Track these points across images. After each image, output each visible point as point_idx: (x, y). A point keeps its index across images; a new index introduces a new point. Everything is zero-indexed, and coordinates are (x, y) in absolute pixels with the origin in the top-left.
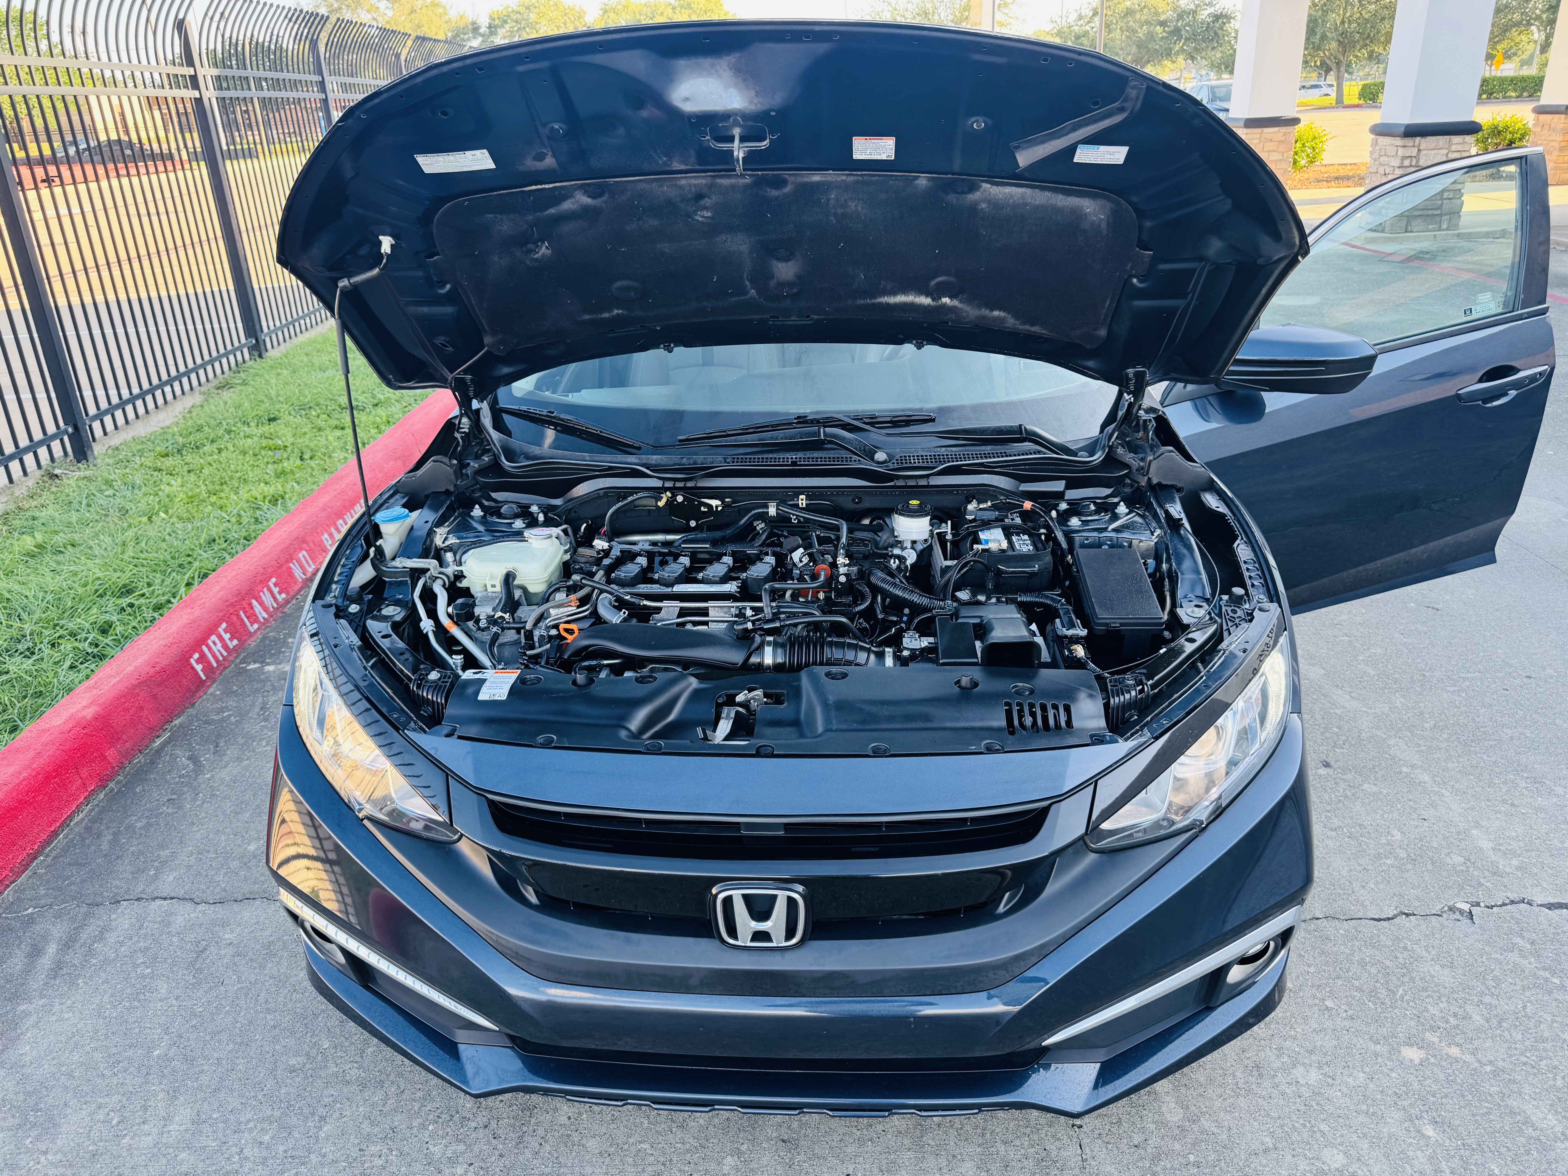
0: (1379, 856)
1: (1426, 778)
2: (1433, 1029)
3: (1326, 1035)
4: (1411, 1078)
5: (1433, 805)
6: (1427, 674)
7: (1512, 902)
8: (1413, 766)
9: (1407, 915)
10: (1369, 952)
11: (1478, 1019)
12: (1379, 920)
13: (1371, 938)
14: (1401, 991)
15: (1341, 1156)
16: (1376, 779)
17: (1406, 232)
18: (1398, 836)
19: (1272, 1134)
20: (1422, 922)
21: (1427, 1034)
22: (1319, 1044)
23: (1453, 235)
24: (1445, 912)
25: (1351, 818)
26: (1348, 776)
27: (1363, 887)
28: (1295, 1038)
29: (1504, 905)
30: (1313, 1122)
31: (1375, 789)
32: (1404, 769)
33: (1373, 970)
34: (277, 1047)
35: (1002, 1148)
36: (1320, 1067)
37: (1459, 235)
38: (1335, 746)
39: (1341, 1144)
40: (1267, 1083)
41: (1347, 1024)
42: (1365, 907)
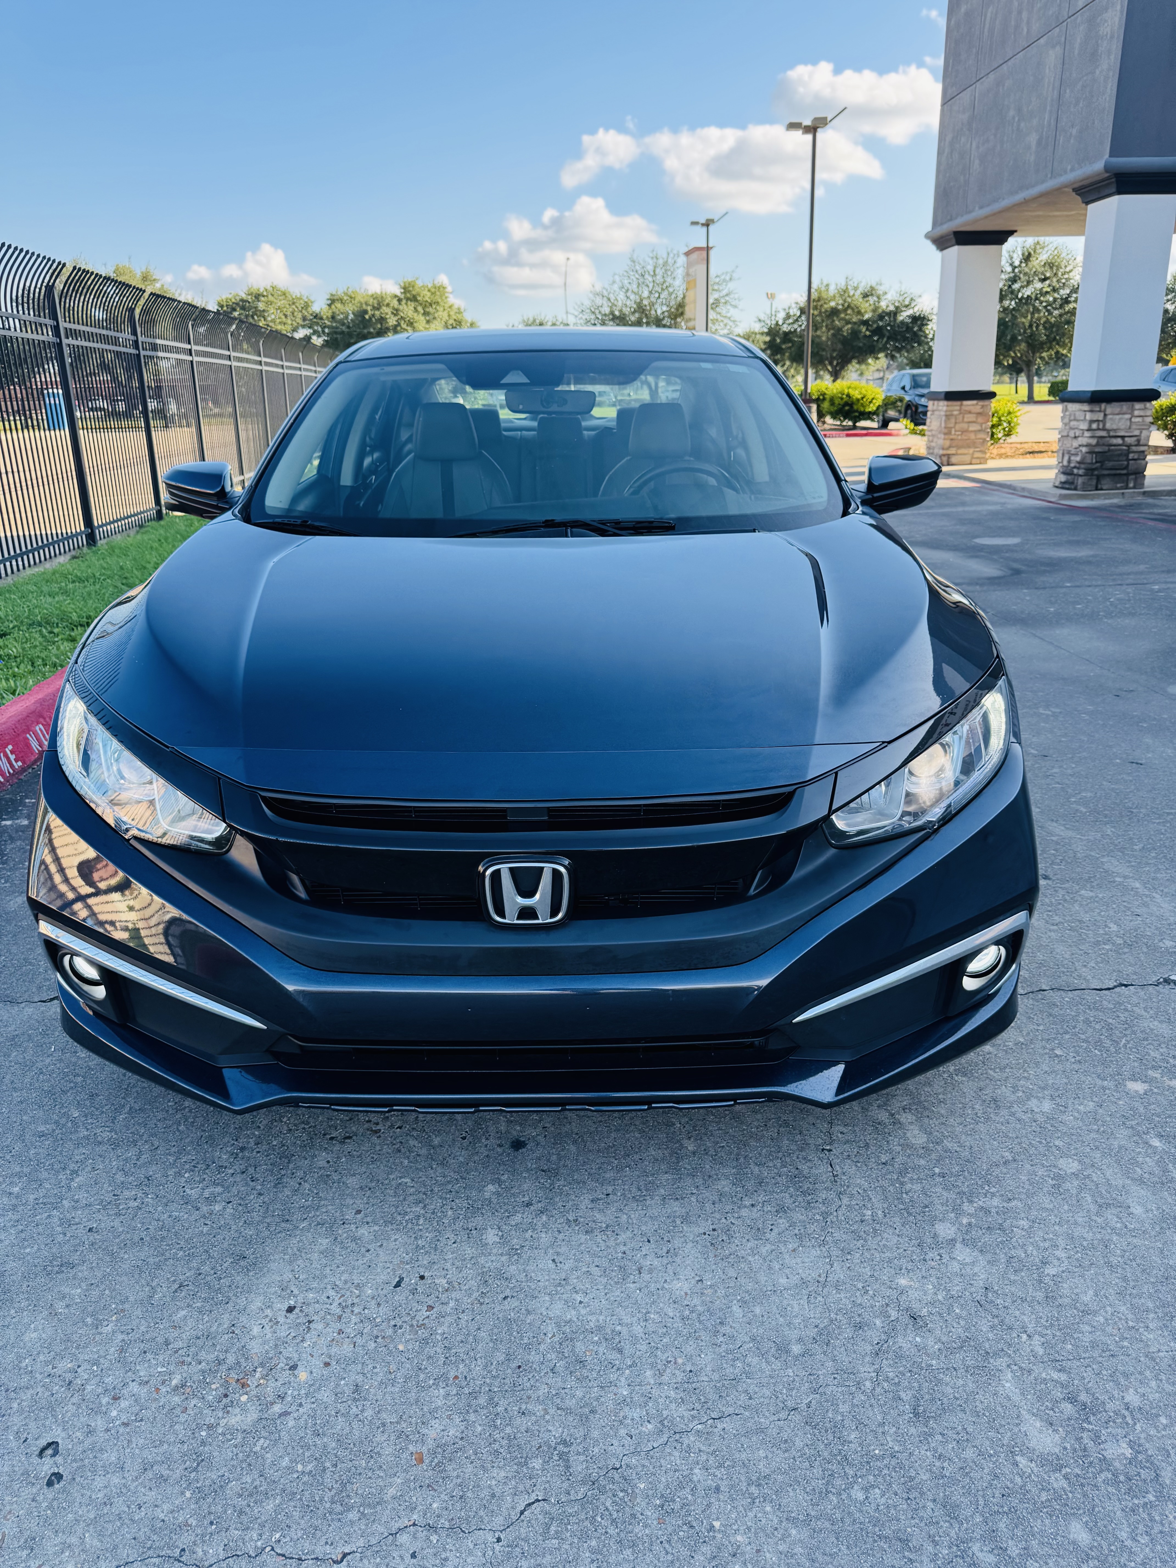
0: (1097, 943)
1: (1137, 885)
2: (1154, 1068)
3: (1056, 1075)
4: (1136, 1104)
5: (1146, 905)
6: (1134, 811)
8: (1125, 877)
9: (1126, 986)
10: (1092, 1013)
12: (1101, 990)
13: (1095, 1003)
14: (1124, 1041)
15: (1076, 1164)
16: (1093, 887)
17: (1097, 489)
18: (1114, 928)
19: (1011, 1150)
20: (1139, 990)
21: (1150, 1072)
22: (1050, 1082)
23: (1139, 493)
24: (1160, 983)
25: (1071, 915)
26: (1067, 885)
27: (1085, 966)
28: (1028, 1079)
30: (1048, 1140)
31: (1091, 894)
32: (1117, 879)
33: (1098, 1027)
34: (24, 1118)
35: (756, 1170)
36: (1052, 1098)
37: (1144, 493)
38: (1053, 863)
39: (1076, 1155)
40: (1004, 1112)
41: (1076, 1067)
42: (1087, 981)
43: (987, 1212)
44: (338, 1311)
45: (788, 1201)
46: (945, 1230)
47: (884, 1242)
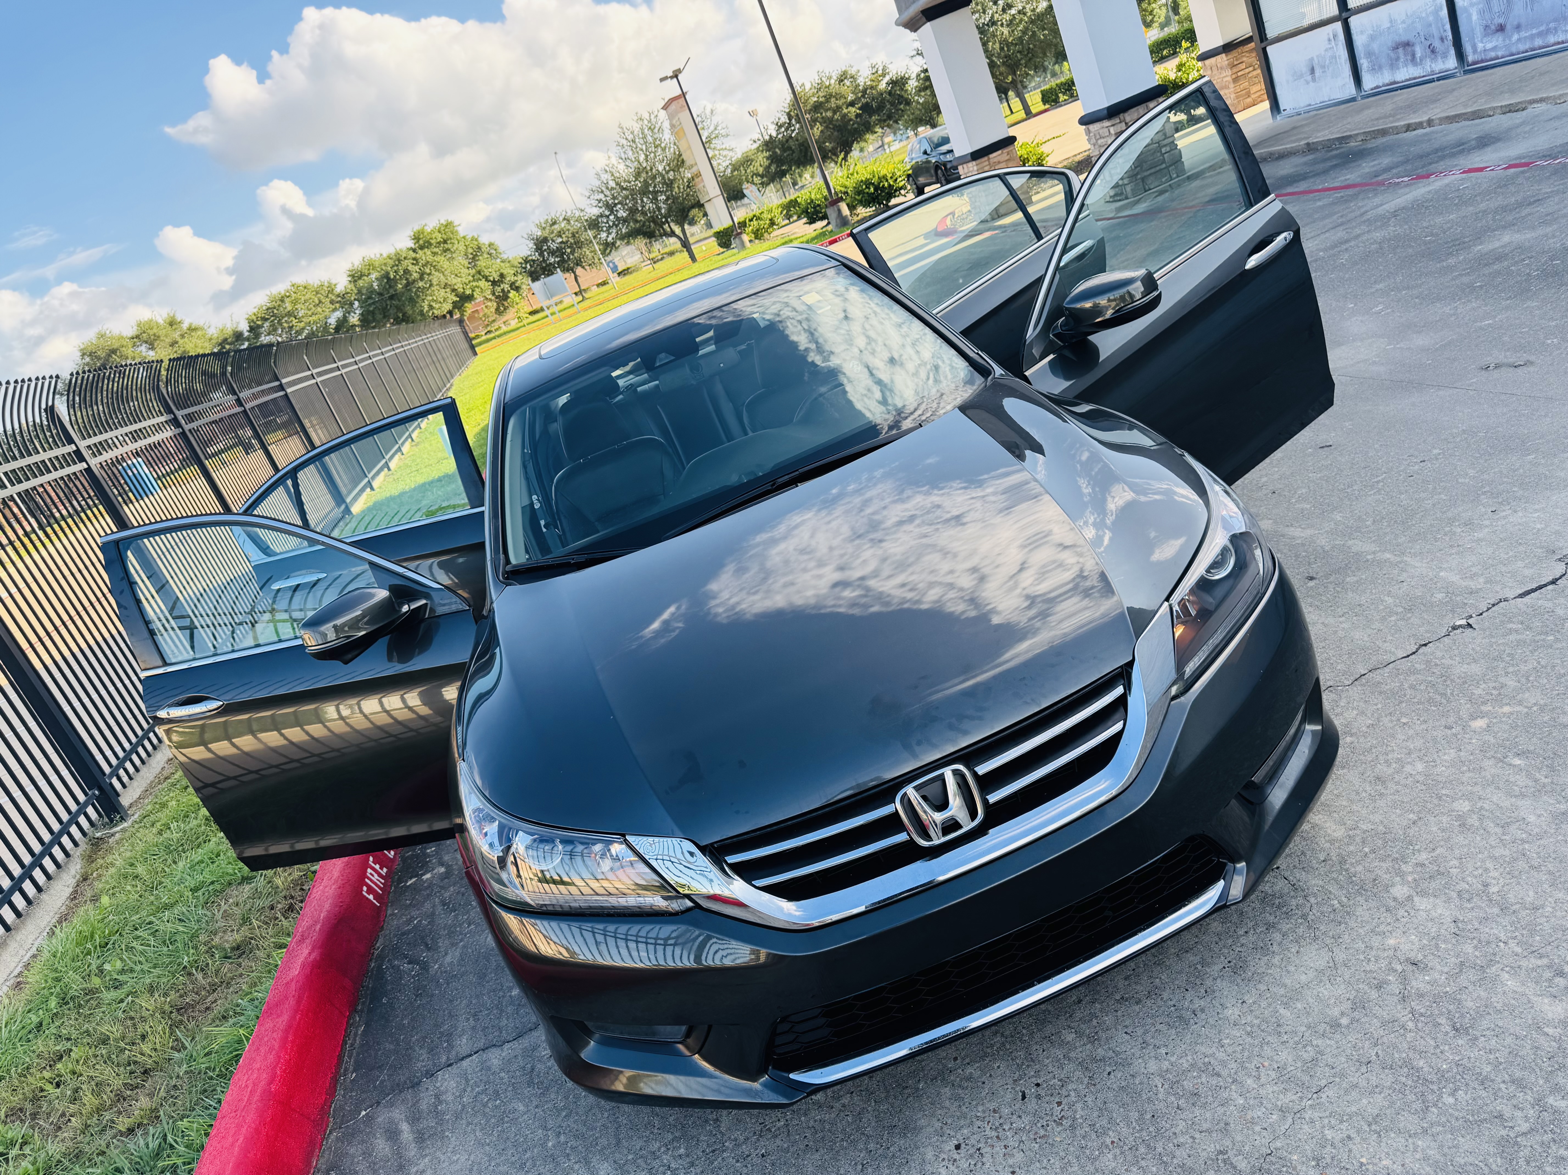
0: (1383, 619)
1: (1388, 556)
2: (1484, 703)
3: (1413, 739)
4: (1487, 738)
5: (1403, 570)
6: (1349, 490)
7: (1494, 605)
8: (1374, 553)
9: (1425, 645)
10: (1412, 678)
11: (1511, 683)
12: (1408, 656)
13: (1410, 669)
14: (1449, 691)
15: (1467, 803)
16: (1353, 572)
18: (1389, 600)
19: (1412, 811)
20: (1438, 644)
21: (1482, 707)
22: (1412, 747)
23: (1184, 179)
24: (1451, 631)
26: (1332, 579)
27: (1385, 641)
28: (1393, 751)
29: (1488, 609)
30: (1436, 792)
31: (1355, 579)
32: (1369, 557)
33: (1423, 687)
36: (1421, 759)
37: (1189, 177)
38: (1309, 564)
39: (1463, 795)
40: (1390, 785)
41: (1424, 726)
42: (1393, 653)
43: (1422, 865)
44: (994, 1134)
45: (1271, 919)
46: (1400, 891)
47: (1359, 919)
